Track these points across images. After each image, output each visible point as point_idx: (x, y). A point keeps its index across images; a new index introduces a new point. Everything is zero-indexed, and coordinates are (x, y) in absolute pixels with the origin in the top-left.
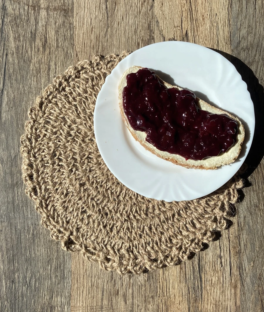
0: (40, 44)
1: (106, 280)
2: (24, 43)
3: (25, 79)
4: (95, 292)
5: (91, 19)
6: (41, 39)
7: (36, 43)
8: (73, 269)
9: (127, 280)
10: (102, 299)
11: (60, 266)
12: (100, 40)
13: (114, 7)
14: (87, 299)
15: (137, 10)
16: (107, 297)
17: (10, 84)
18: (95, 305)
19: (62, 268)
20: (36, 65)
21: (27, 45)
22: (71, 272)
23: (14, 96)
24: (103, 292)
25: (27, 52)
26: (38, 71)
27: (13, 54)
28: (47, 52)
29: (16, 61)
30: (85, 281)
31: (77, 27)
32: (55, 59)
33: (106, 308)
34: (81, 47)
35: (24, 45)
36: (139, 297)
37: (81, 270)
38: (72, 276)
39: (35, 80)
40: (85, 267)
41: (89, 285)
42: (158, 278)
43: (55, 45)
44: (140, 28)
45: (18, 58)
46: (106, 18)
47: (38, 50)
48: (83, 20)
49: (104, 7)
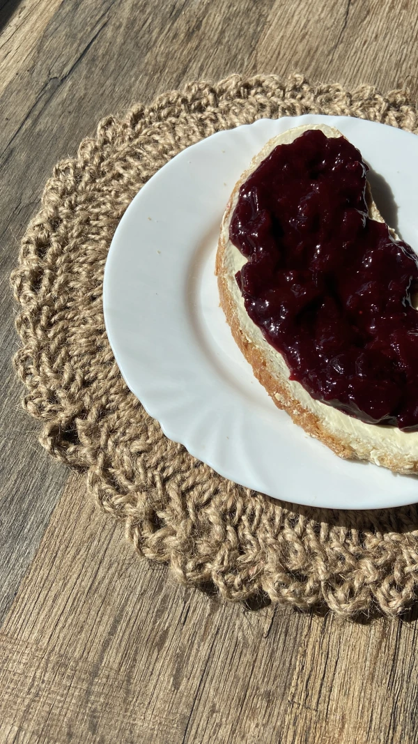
0: (184, 28)
1: (139, 588)
2: (150, 18)
3: (123, 73)
4: (92, 613)
5: (308, 21)
6: (189, 21)
7: (175, 25)
8: (54, 520)
9: (204, 609)
10: (106, 644)
11: (22, 499)
12: (316, 57)
13: (363, 15)
14: (60, 625)
15: (411, 33)
16: (123, 644)
17: (88, 72)
18: (77, 655)
19: (25, 506)
20: (158, 58)
21: (155, 22)
22: (46, 526)
23: (85, 95)
24: (117, 622)
25: (150, 32)
26: (160, 69)
27: (120, 26)
28: (193, 43)
29: (119, 40)
30: (77, 568)
31: (274, 24)
32: (205, 59)
33: (108, 677)
34: (269, 56)
35: (149, 21)
36: (226, 680)
37: (79, 531)
38: (45, 539)
39: (145, 81)
40: (92, 526)
41: (83, 583)
42: (303, 638)
43: (216, 38)
44: (410, 63)
45: (126, 35)
46: (340, 28)
47: (176, 36)
48: (290, 17)
49: (342, 10)
